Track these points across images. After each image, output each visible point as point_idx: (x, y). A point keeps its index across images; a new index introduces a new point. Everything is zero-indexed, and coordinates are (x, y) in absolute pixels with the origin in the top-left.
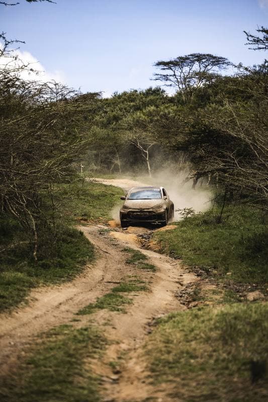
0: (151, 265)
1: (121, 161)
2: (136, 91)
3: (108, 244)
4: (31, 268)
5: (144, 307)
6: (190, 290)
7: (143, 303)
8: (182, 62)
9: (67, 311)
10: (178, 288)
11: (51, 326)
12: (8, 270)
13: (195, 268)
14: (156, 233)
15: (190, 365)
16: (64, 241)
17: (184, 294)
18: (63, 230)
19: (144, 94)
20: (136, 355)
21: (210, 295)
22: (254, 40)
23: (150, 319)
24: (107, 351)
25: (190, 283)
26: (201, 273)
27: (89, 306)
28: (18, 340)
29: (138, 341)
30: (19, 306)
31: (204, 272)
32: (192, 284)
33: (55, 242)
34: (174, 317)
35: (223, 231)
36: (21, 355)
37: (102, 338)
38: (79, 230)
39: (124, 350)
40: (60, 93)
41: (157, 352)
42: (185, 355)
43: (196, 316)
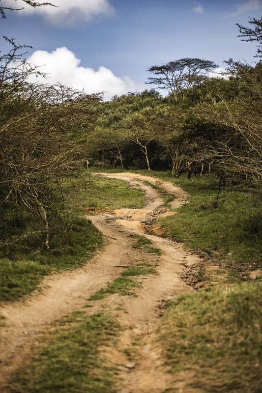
0: (156, 249)
1: (123, 157)
2: (133, 94)
3: (115, 231)
4: (44, 256)
5: (153, 290)
6: (194, 271)
7: (151, 285)
8: (173, 67)
9: (79, 297)
10: (183, 269)
11: (64, 313)
12: (21, 259)
13: (197, 250)
14: (158, 219)
15: (207, 350)
16: (74, 229)
17: (190, 275)
18: (73, 219)
19: (140, 97)
20: (150, 340)
21: (214, 276)
22: (247, 32)
23: (159, 301)
24: (121, 338)
25: (194, 264)
26: (203, 254)
27: (100, 291)
28: (31, 329)
29: (150, 324)
30: (32, 294)
31: (206, 253)
32: (196, 265)
33: (65, 231)
34: (184, 299)
35: (220, 214)
36: (35, 345)
37: (114, 324)
38: (88, 219)
39: (138, 335)
40: (66, 95)
41: (172, 337)
42: (200, 339)
43: (206, 298)
